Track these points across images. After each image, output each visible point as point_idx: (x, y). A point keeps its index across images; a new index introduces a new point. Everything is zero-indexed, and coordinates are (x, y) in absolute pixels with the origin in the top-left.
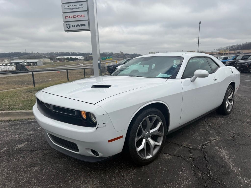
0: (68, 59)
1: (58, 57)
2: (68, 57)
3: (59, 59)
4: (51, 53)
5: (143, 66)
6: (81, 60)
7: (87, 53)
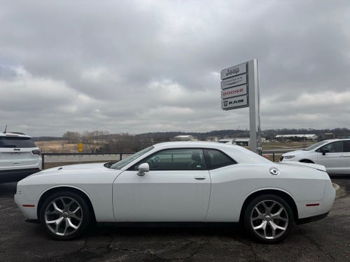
0: (291, 138)
1: (277, 136)
2: (292, 136)
3: (278, 139)
4: (270, 131)
5: (324, 154)
6: (311, 139)
7: (324, 129)
